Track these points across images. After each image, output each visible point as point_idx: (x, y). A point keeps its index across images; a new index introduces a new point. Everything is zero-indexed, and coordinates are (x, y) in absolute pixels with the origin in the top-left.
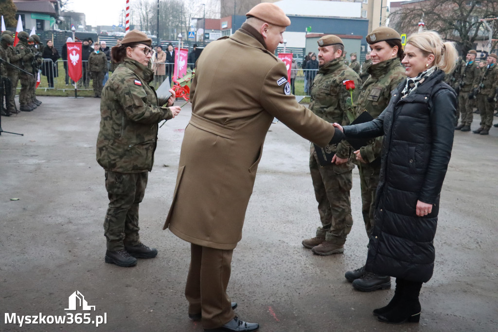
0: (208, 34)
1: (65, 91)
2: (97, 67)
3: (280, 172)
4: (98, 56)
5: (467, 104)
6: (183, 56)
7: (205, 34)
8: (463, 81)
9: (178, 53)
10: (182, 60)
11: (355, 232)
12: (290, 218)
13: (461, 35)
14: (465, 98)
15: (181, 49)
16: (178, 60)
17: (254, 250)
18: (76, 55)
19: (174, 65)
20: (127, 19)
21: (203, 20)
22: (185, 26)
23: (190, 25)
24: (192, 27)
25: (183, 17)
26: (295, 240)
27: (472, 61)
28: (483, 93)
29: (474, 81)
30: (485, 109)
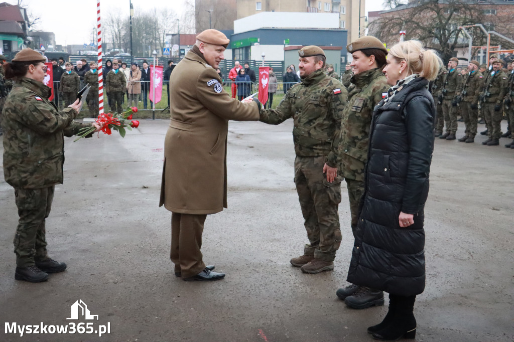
0: (184, 50)
2: (69, 88)
3: (264, 189)
4: (69, 76)
5: (450, 112)
6: (158, 73)
7: (180, 50)
8: (445, 89)
9: (154, 70)
10: (157, 78)
11: (344, 248)
12: (277, 236)
13: (441, 43)
14: (448, 106)
15: (156, 67)
16: (154, 77)
17: (240, 270)
19: (149, 83)
20: (99, 37)
21: (177, 36)
22: (160, 43)
23: (165, 41)
24: (167, 43)
25: (157, 34)
26: (283, 259)
27: (454, 68)
28: (466, 100)
29: (457, 88)
30: (468, 117)
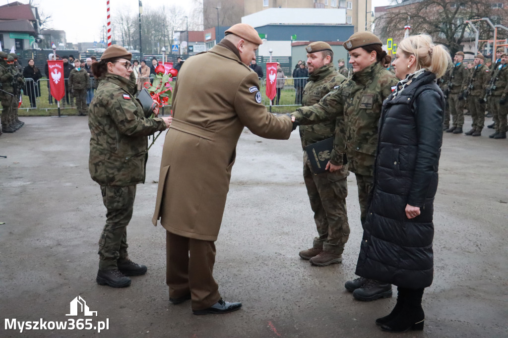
0: (192, 46)
1: (48, 110)
2: (80, 85)
3: (273, 183)
4: (79, 73)
7: (189, 46)
8: (451, 82)
12: (286, 230)
13: (447, 37)
14: (455, 100)
15: (165, 63)
17: (250, 264)
18: (58, 73)
20: (109, 34)
21: (186, 33)
22: (169, 40)
23: (173, 38)
24: (175, 40)
25: (166, 31)
26: (292, 252)
27: (460, 62)
28: (473, 94)
29: (463, 82)
30: (476, 111)
